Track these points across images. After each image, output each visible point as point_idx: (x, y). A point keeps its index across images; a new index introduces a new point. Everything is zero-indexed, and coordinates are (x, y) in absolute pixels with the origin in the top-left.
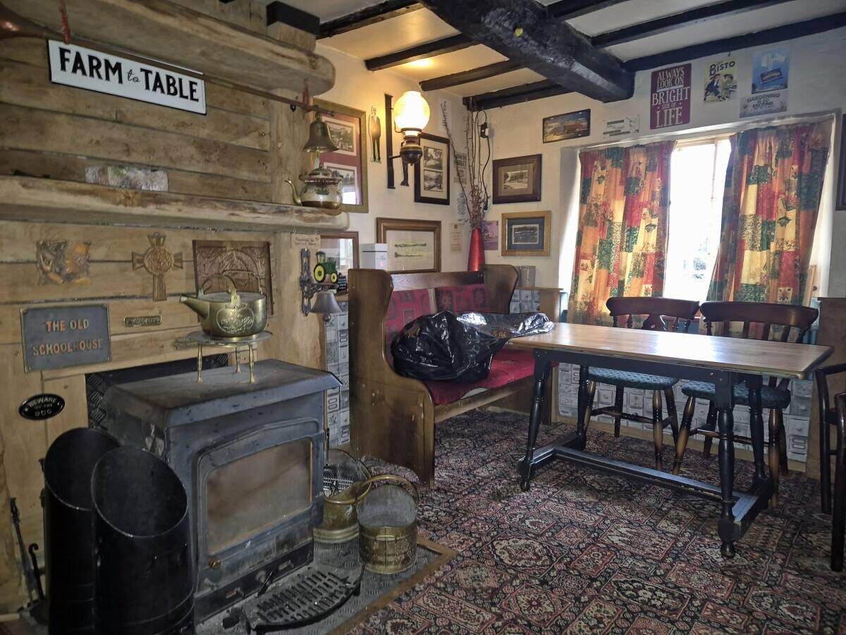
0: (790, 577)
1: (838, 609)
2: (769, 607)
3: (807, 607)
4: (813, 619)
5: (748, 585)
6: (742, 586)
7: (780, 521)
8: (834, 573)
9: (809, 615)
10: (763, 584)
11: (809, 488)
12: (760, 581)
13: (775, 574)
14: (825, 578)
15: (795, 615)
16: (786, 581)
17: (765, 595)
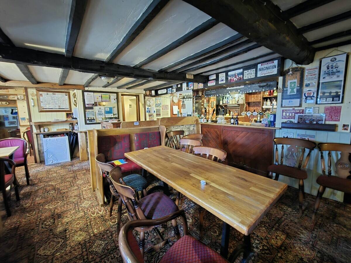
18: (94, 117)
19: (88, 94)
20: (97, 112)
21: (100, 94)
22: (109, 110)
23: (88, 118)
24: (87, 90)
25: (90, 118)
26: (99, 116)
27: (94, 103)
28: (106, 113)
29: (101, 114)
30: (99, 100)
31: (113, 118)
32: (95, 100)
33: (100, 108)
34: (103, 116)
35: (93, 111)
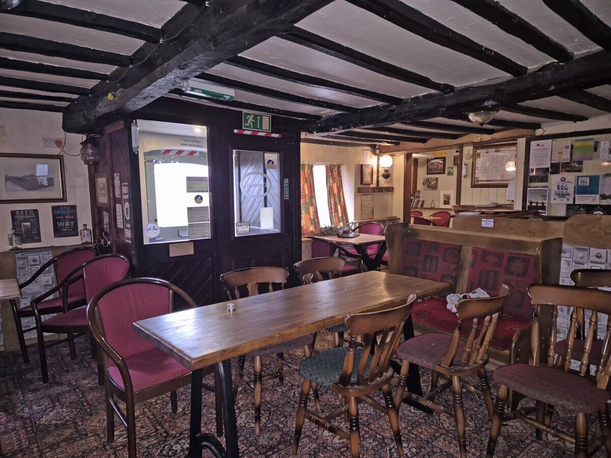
0: (29, 395)
1: (56, 395)
2: (28, 411)
3: (44, 401)
4: (49, 404)
5: (13, 409)
6: (10, 411)
7: (8, 377)
8: (46, 384)
9: (47, 403)
10: (19, 405)
11: (11, 356)
12: (17, 404)
13: (21, 398)
14: (43, 388)
15: (41, 406)
16: (28, 398)
17: (24, 408)
18: (544, 202)
19: (538, 145)
20: (554, 189)
21: (568, 141)
22: (588, 184)
23: (531, 203)
24: (540, 134)
25: (535, 205)
26: (558, 200)
27: (549, 166)
28: (579, 193)
29: (563, 196)
30: (563, 158)
31: (596, 206)
32: (553, 159)
33: (563, 180)
34: (568, 200)
35: (546, 187)
